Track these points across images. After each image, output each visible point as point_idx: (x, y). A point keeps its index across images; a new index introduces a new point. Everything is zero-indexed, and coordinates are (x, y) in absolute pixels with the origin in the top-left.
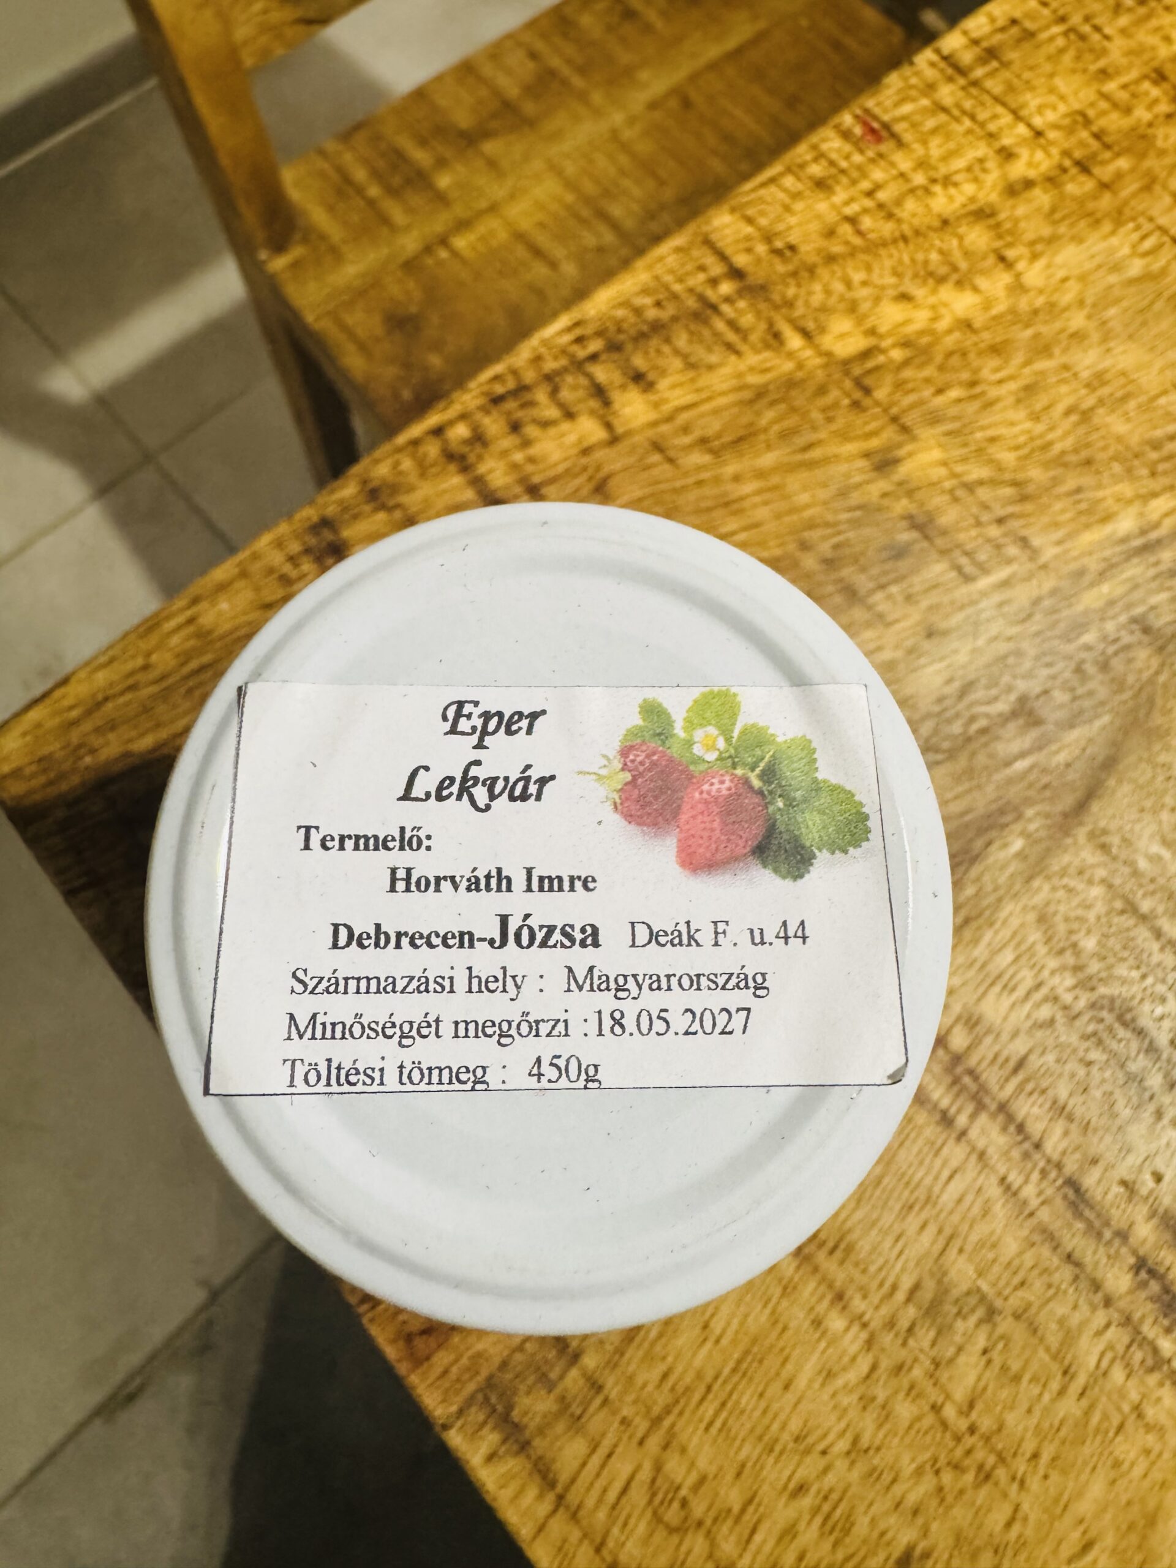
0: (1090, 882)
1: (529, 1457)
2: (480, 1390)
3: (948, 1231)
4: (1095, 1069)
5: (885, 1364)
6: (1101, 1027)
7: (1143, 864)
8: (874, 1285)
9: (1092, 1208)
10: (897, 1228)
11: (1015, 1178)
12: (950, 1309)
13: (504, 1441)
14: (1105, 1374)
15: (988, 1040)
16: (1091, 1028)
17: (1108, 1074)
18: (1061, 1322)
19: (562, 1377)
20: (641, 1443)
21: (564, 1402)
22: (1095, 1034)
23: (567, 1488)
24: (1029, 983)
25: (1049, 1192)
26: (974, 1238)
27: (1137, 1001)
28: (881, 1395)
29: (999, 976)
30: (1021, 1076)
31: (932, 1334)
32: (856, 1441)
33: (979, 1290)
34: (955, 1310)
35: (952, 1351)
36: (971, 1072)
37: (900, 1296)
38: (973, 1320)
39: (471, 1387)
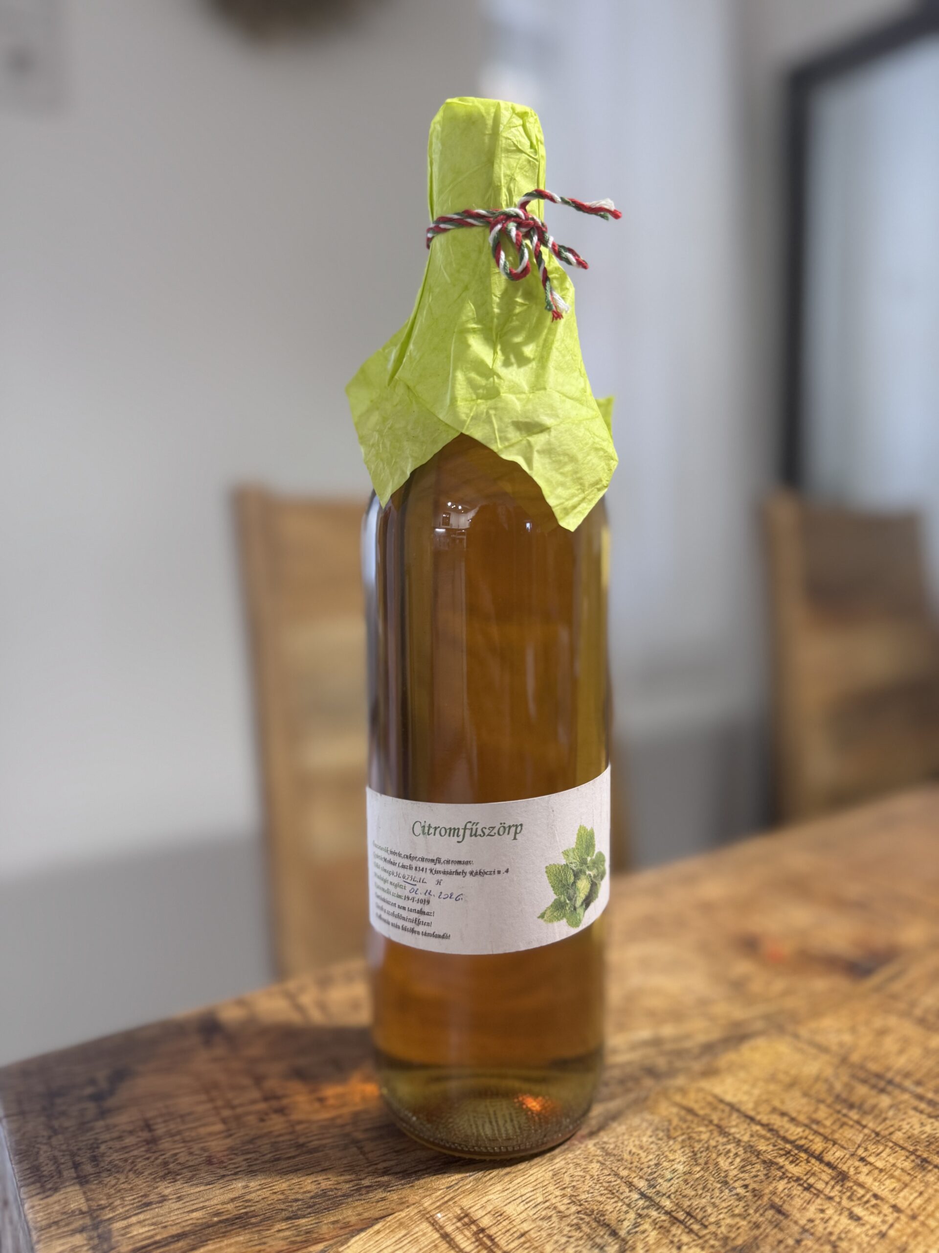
0: (591, 1162)
4: (572, 1240)
6: (581, 1222)
7: (626, 1156)
15: (507, 1222)
16: (575, 1221)
17: (581, 1242)
22: (577, 1224)
24: (540, 1199)
27: (608, 1213)
29: (521, 1196)
30: (523, 1239)
36: (490, 1237)
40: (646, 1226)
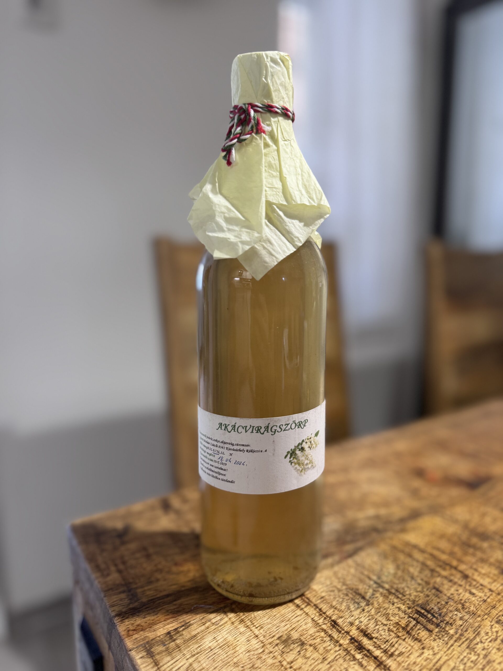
1: (153, 659)
2: (144, 644)
3: (293, 626)
4: (345, 600)
5: (267, 651)
6: (348, 593)
8: (268, 635)
9: (339, 626)
10: (278, 625)
11: (316, 618)
12: (290, 642)
13: (147, 655)
14: (337, 660)
16: (345, 592)
17: (349, 601)
18: (324, 648)
19: (169, 643)
20: (187, 659)
21: (167, 649)
22: (346, 594)
23: (161, 667)
24: (329, 583)
25: (326, 622)
26: (301, 629)
27: (360, 589)
28: (264, 657)
30: (322, 600)
31: (283, 646)
32: (253, 666)
33: (300, 639)
34: (292, 642)
35: (289, 650)
36: (308, 598)
37: (275, 638)
38: (296, 645)
39: (142, 643)
40: (378, 595)
